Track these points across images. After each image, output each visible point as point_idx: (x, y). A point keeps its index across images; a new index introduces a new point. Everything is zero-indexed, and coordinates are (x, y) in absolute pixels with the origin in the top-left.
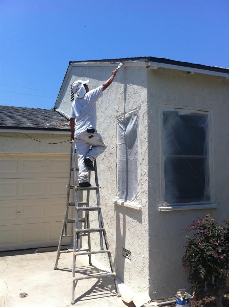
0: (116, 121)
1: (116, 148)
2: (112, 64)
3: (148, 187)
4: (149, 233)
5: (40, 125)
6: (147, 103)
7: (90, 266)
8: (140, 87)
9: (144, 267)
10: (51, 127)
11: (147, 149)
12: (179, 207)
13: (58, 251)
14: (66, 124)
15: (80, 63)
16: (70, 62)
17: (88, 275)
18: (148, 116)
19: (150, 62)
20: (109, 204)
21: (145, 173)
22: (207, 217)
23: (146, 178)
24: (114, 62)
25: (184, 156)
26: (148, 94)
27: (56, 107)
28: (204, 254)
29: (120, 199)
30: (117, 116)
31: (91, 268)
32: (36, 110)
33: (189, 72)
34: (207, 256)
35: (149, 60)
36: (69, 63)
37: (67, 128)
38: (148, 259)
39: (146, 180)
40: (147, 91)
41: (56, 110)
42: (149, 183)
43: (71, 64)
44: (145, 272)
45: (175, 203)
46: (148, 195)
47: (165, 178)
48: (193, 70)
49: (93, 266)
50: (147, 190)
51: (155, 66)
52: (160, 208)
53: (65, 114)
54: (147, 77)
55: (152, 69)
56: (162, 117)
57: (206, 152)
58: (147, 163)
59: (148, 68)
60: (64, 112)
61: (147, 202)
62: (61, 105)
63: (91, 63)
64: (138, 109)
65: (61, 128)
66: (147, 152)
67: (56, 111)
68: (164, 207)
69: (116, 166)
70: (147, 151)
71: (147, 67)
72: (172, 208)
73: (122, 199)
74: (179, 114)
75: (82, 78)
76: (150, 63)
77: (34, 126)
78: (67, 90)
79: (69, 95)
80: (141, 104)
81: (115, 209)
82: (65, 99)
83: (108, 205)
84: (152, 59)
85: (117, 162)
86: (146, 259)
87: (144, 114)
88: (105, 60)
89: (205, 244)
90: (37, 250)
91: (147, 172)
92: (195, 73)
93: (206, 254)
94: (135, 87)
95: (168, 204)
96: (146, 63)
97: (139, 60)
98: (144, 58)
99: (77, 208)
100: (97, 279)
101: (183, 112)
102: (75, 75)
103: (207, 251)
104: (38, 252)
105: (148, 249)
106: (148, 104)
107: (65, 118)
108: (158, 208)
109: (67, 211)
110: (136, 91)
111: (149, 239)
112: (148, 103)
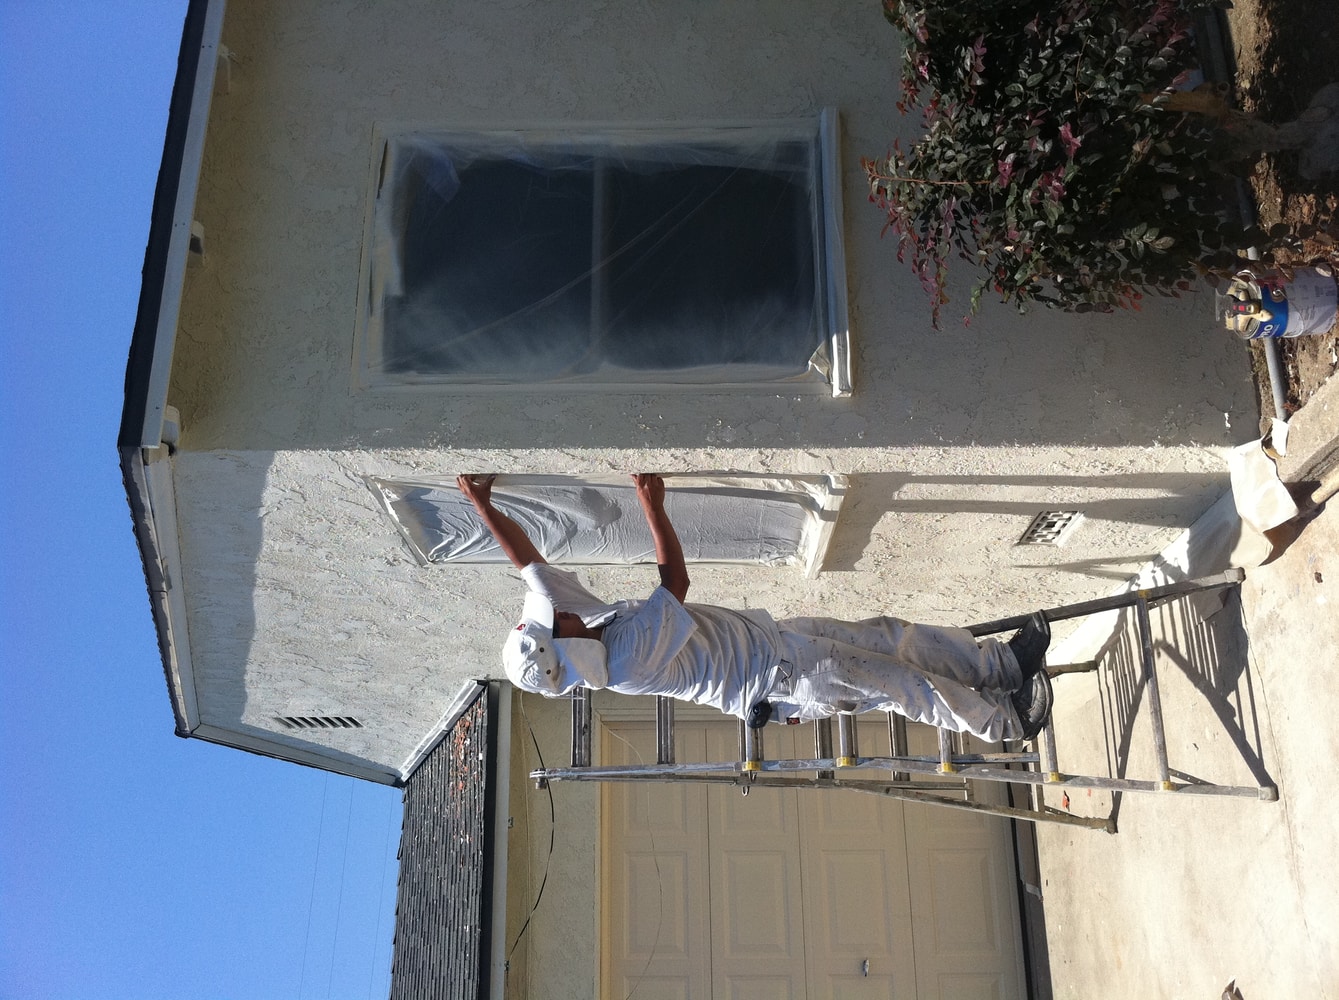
0: (443, 566)
1: (564, 564)
2: (170, 586)
3: (744, 447)
4: (956, 444)
5: (472, 875)
6: (348, 453)
7: (1101, 667)
8: (271, 477)
9: (1110, 465)
10: (478, 825)
11: (566, 450)
12: (836, 297)
13: (1035, 818)
14: (466, 755)
15: (181, 701)
16: (180, 732)
17: (1140, 689)
18: (408, 445)
19: (144, 446)
20: (824, 591)
21: (676, 458)
22: (881, 190)
23: (703, 456)
24: (163, 580)
25: (596, 269)
26: (302, 448)
27: (393, 780)
28: (1060, 229)
29: (800, 549)
30: (414, 561)
31: (1111, 668)
32: (405, 871)
33: (195, 245)
34: (1068, 217)
35: (135, 451)
36: (186, 736)
37: (481, 757)
38: (1071, 450)
39: (712, 456)
40: (287, 453)
41: (404, 779)
42: (723, 445)
43: (187, 729)
44: (1131, 462)
45: (815, 318)
46: (777, 447)
47: (702, 361)
48: (185, 225)
49: (1100, 656)
50: (756, 452)
51: (162, 416)
52: (836, 392)
53: (423, 747)
54: (218, 452)
55: (182, 428)
56: (412, 375)
57: (579, 159)
58: (630, 452)
59: (175, 444)
60: (413, 749)
61: (812, 451)
62: (380, 762)
63: (174, 663)
64: (379, 486)
65: (483, 784)
66: (579, 452)
67: (410, 777)
68: (835, 373)
69: (648, 566)
70: (572, 451)
71: (172, 450)
72: (841, 332)
73: (797, 543)
74: (396, 290)
75: (247, 690)
76: (150, 447)
77: (475, 902)
78: (311, 741)
79: (330, 733)
80: (350, 474)
81: (845, 570)
82: (354, 749)
83: (826, 596)
84: (130, 437)
85: (631, 560)
86: (1073, 456)
87: (398, 463)
88: (154, 611)
89: (1012, 219)
90: (1029, 888)
91: (673, 450)
92: (197, 217)
93: (1061, 221)
94: (270, 496)
95: (821, 348)
96: (150, 462)
97: (139, 487)
98: (125, 467)
99: (841, 762)
100: (1159, 654)
101: (389, 274)
102: (241, 714)
103: (1043, 216)
104: (1037, 882)
105: (1027, 450)
106: (351, 447)
107: (438, 746)
108: (838, 398)
109: (855, 787)
110: (289, 494)
111: (985, 444)
112: (346, 448)
